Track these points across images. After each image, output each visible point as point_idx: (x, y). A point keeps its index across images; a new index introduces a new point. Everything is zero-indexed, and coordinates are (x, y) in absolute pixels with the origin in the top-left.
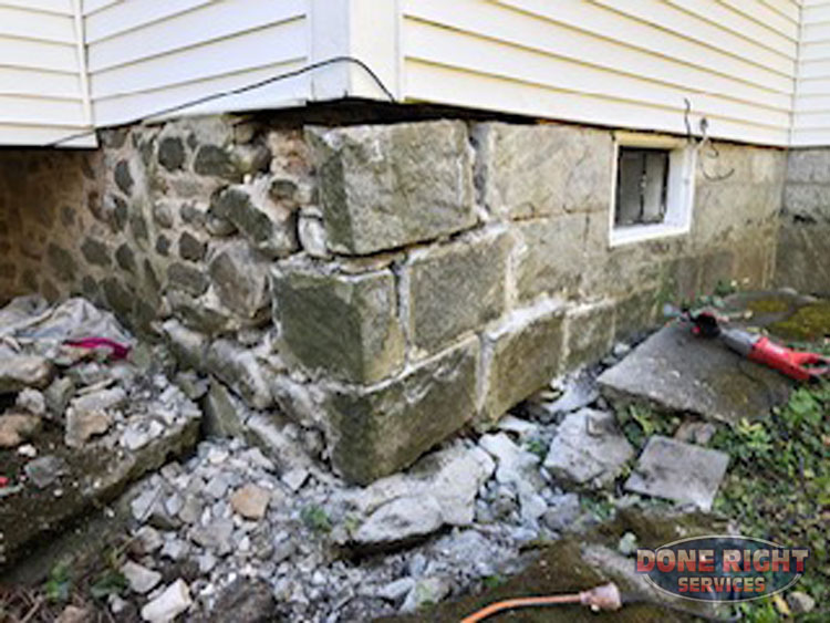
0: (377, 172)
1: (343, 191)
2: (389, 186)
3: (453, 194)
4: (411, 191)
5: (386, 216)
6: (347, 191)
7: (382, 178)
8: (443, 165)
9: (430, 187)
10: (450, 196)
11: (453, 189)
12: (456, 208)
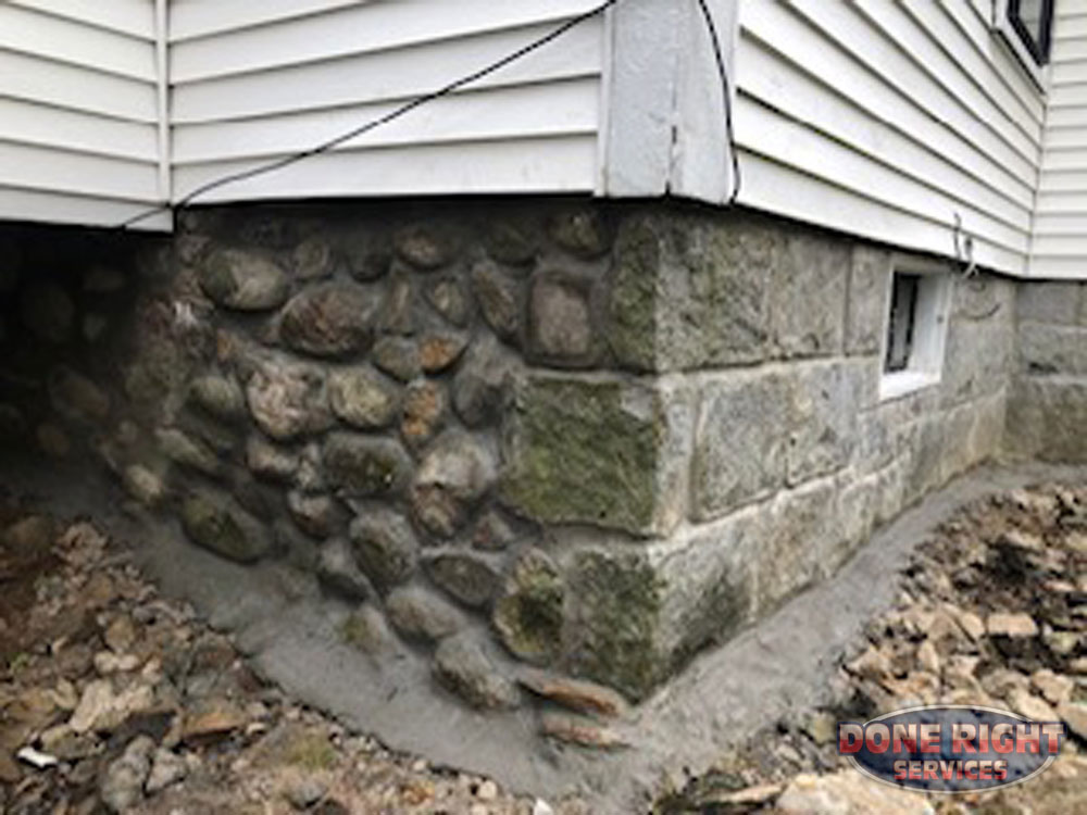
0: (692, 270)
1: (654, 288)
2: (701, 290)
3: (755, 315)
4: (721, 301)
5: (692, 328)
6: (660, 289)
7: (695, 278)
8: (752, 275)
9: (737, 300)
10: (752, 317)
11: (757, 309)
12: (755, 333)
